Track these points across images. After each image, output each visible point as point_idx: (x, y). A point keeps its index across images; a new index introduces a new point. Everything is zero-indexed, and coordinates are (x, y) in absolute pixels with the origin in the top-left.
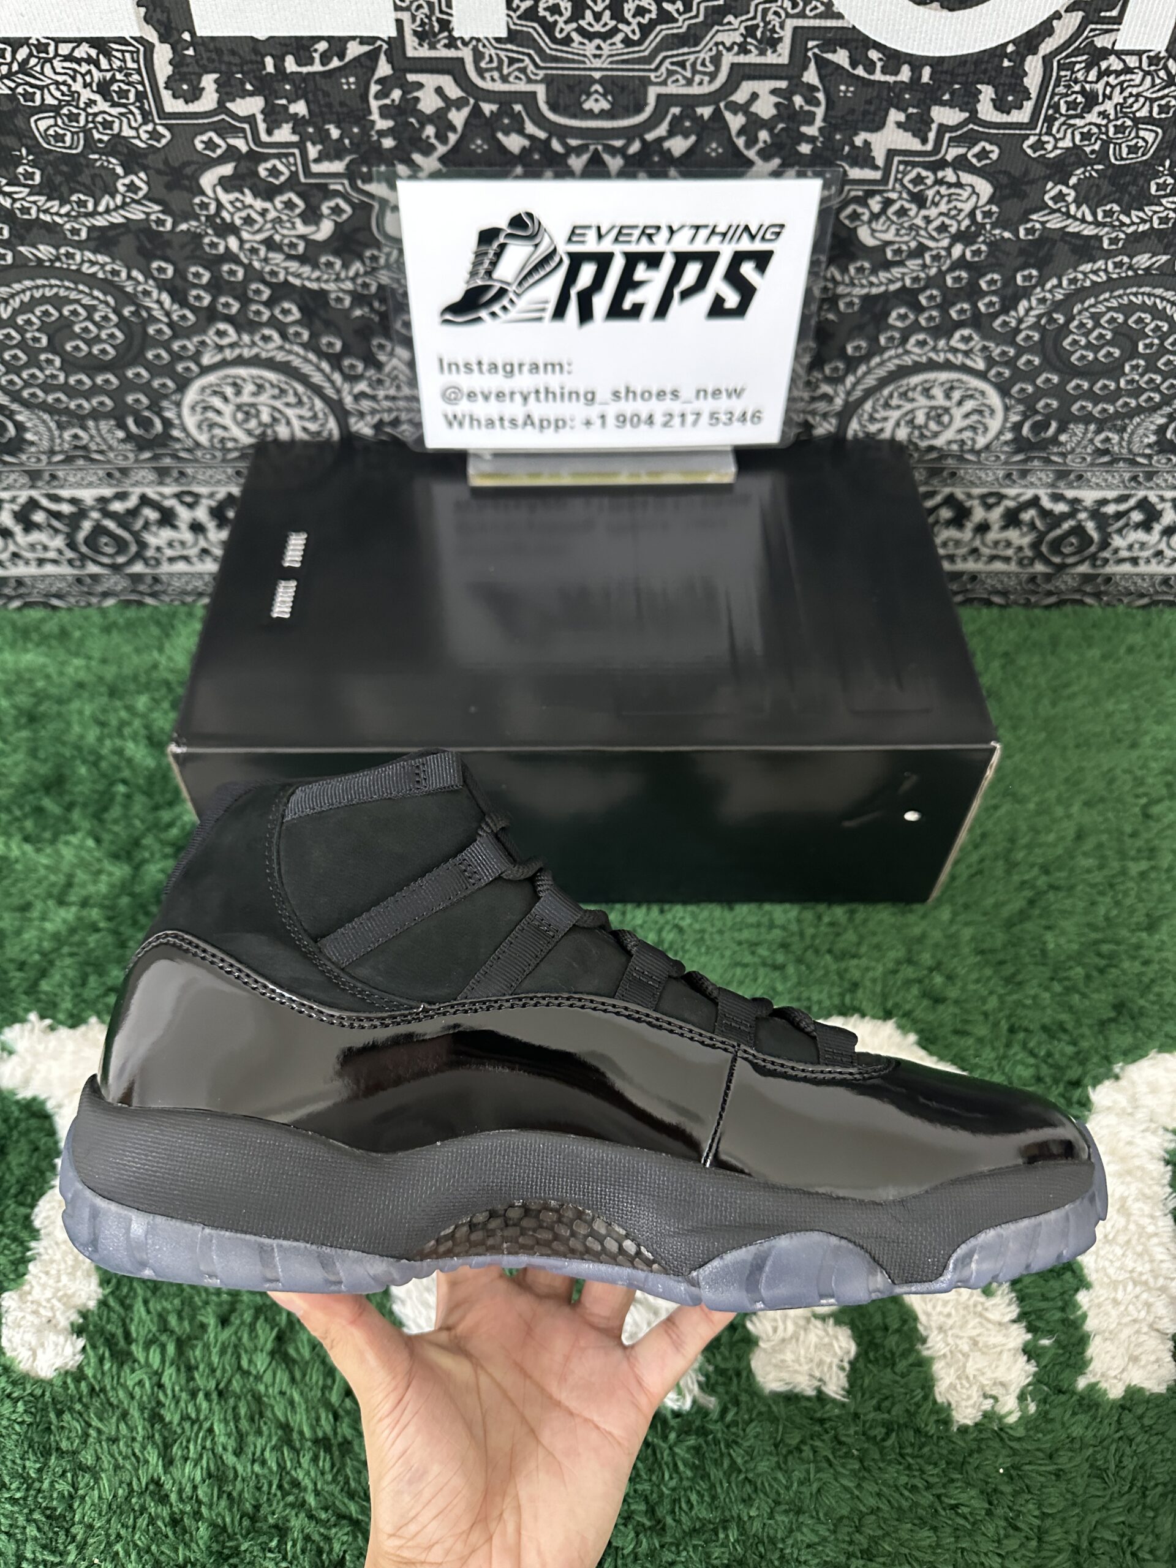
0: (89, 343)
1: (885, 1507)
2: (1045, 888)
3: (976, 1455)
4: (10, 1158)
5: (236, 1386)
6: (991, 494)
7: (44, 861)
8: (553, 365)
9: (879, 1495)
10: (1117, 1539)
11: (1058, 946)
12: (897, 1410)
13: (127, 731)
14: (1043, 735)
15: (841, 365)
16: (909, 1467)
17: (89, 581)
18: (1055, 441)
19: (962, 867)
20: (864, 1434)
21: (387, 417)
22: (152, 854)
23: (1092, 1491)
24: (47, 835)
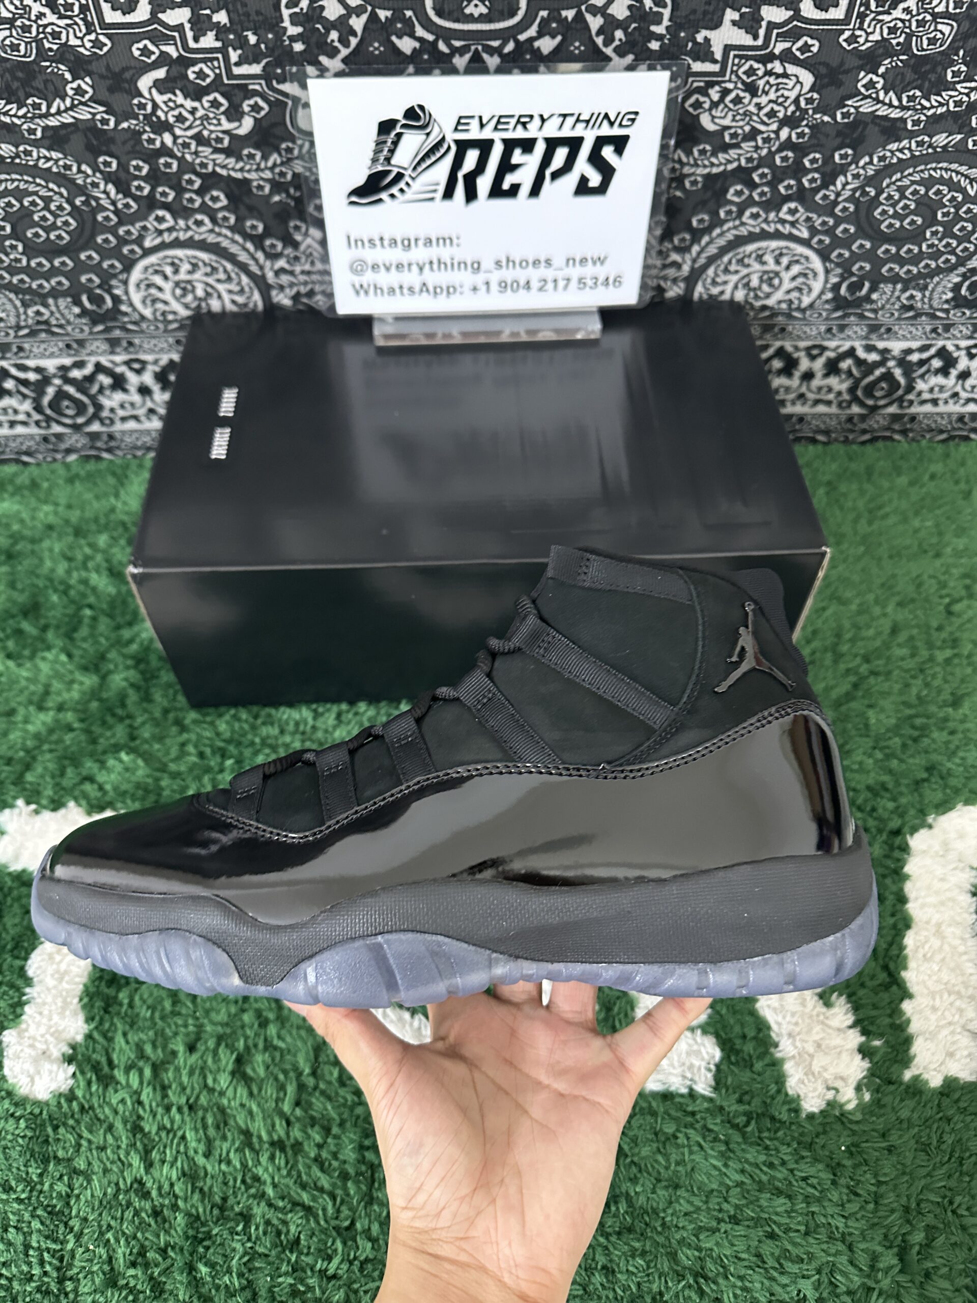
0: (47, 230)
1: (748, 1181)
2: (866, 674)
3: (822, 1137)
4: (6, 920)
5: (203, 1100)
6: (815, 347)
7: (25, 674)
8: (444, 240)
9: (743, 1171)
10: (939, 1200)
11: (879, 721)
12: (756, 1102)
13: (90, 564)
14: (862, 549)
15: (688, 237)
16: (767, 1148)
17: (53, 439)
18: (867, 299)
20: (729, 1122)
21: (303, 290)
22: (116, 666)
23: (918, 1162)
24: (27, 652)
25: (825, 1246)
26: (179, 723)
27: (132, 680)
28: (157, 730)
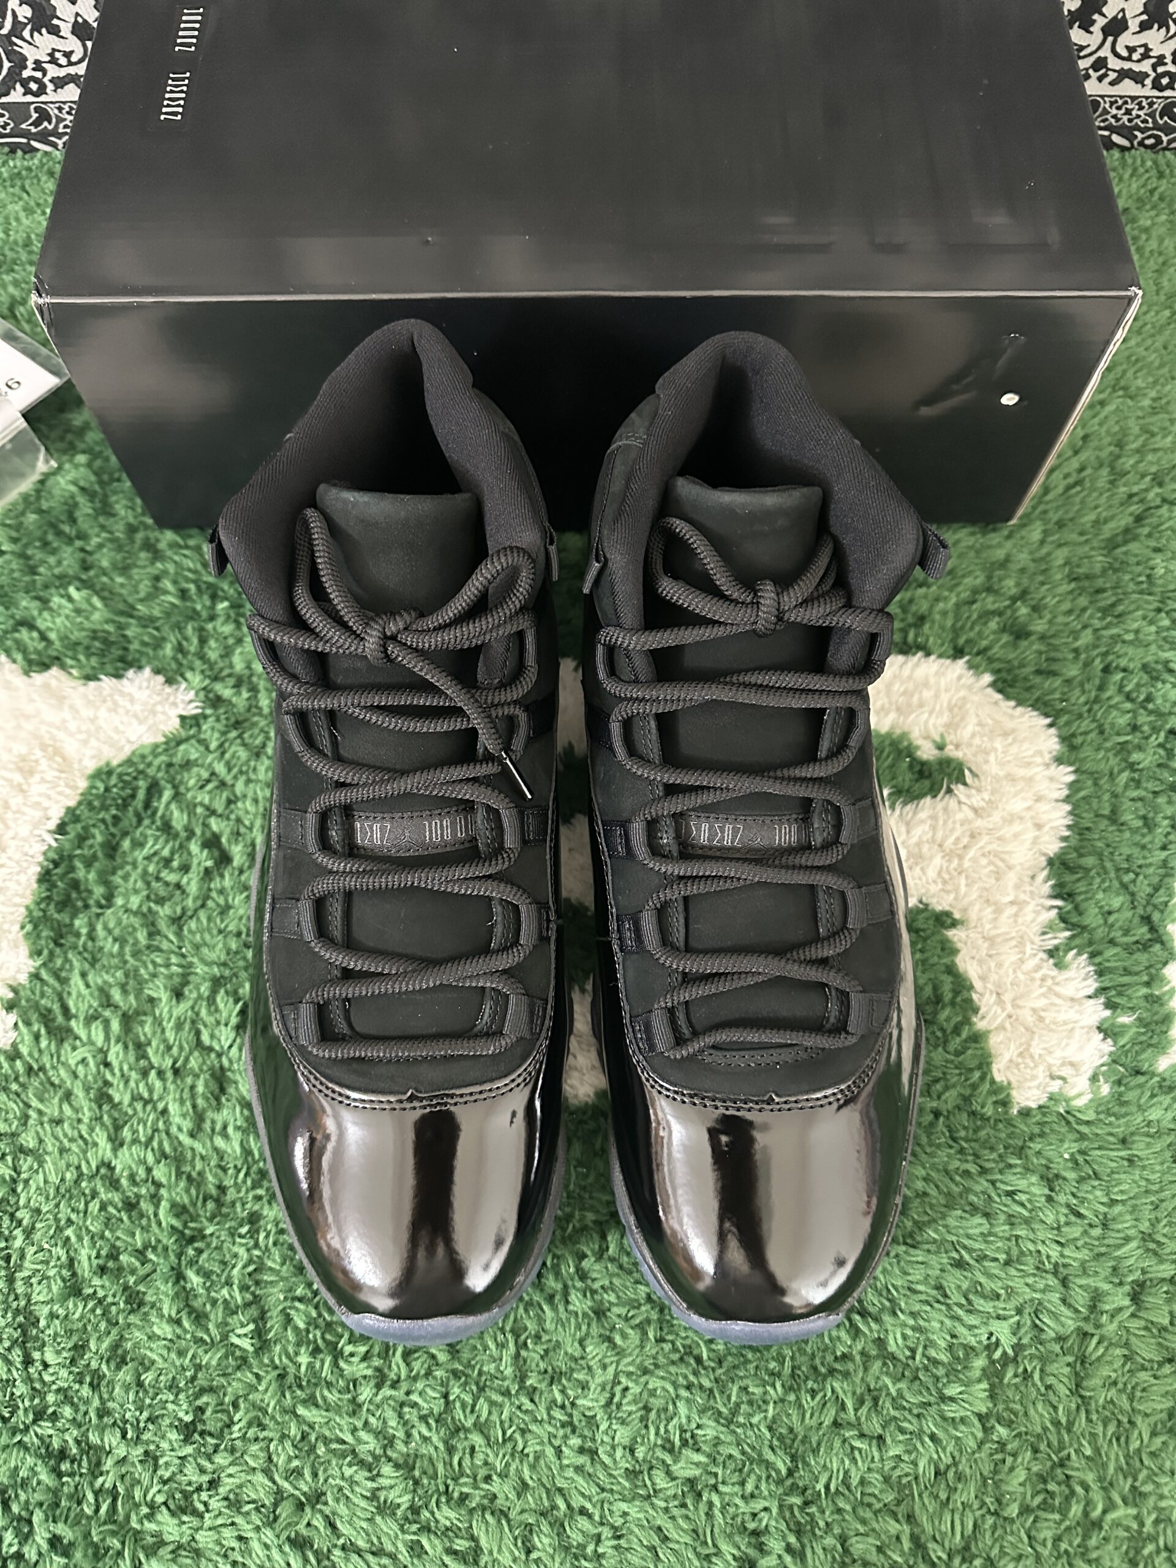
1: (933, 1192)
2: (1158, 501)
3: (1038, 1140)
5: (193, 1063)
16: (962, 1151)
19: (1058, 475)
25: (1030, 1280)
26: (149, 546)
27: (82, 483)
28: (119, 557)
